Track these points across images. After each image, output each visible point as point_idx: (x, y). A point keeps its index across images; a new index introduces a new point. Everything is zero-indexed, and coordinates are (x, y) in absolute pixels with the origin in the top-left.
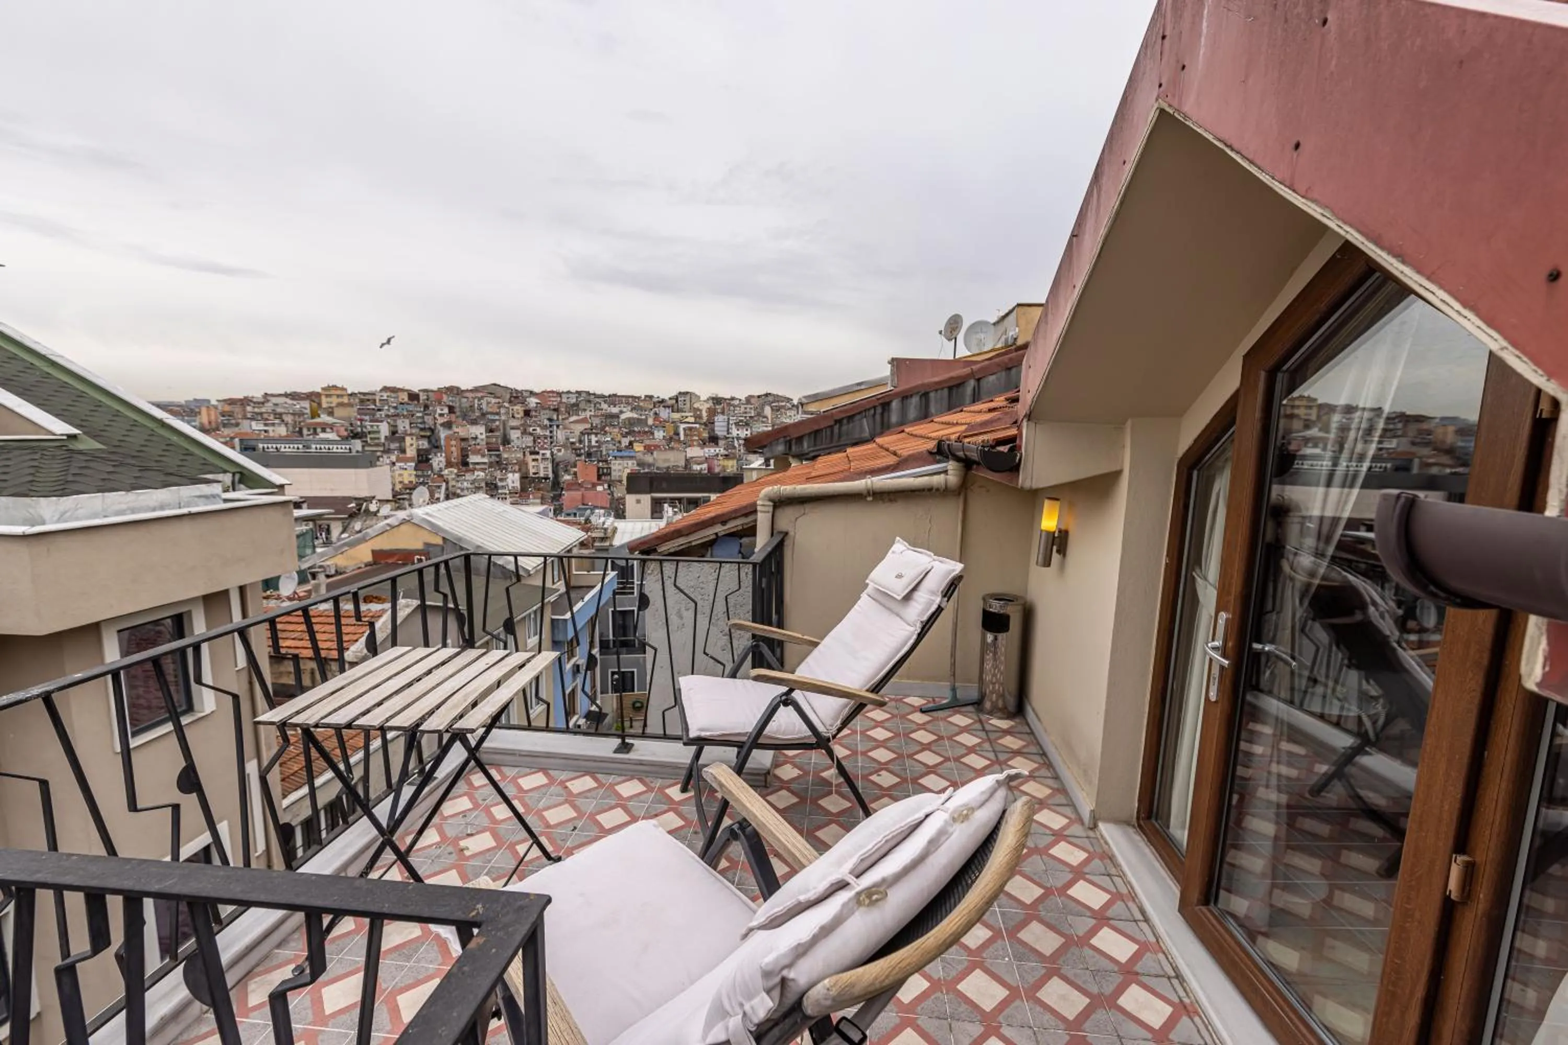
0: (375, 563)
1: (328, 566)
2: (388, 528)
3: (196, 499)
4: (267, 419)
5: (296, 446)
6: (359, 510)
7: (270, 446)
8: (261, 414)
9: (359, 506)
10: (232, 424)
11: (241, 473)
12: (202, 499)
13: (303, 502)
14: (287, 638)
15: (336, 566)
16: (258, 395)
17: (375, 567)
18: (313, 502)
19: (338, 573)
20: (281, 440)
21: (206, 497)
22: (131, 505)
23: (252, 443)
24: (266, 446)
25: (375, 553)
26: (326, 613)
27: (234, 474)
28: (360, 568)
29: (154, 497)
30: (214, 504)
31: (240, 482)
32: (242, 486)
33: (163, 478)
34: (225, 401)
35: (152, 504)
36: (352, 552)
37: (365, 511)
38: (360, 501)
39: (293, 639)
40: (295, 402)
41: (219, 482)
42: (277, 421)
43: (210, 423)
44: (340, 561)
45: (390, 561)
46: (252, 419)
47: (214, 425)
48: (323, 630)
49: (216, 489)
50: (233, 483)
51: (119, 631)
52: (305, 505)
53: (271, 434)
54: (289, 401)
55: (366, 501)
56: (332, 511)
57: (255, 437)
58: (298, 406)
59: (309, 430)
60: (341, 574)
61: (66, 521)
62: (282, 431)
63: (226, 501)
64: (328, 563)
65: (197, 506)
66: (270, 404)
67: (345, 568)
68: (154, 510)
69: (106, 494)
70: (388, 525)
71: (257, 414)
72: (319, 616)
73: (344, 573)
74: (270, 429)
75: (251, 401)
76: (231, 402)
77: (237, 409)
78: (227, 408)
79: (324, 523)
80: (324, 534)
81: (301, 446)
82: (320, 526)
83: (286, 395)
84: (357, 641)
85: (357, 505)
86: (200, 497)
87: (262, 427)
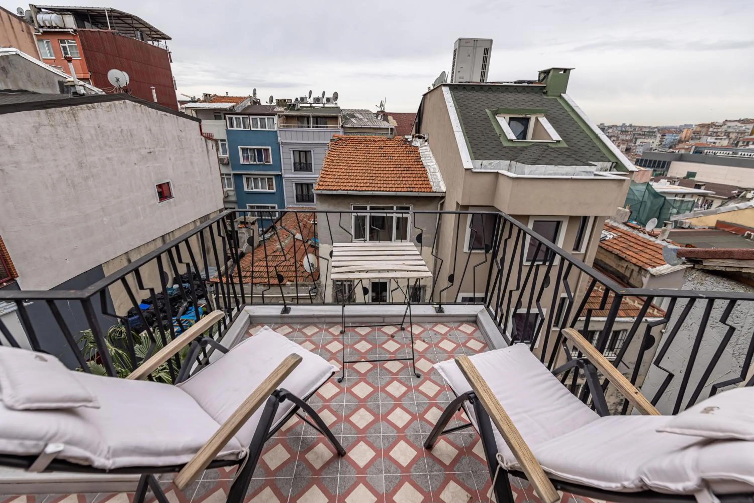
0: (716, 228)
1: (686, 222)
2: (736, 209)
3: (582, 173)
4: (719, 136)
5: (728, 152)
6: (738, 195)
7: (711, 151)
8: (717, 132)
9: (740, 193)
10: (697, 138)
11: (617, 163)
12: (585, 173)
13: (702, 185)
14: (631, 251)
15: (691, 223)
16: (720, 121)
17: (714, 230)
18: (709, 186)
19: (689, 227)
20: (722, 148)
21: (587, 172)
22: (555, 171)
23: (701, 149)
24: (709, 151)
25: (718, 222)
26: (657, 246)
27: (613, 163)
28: (704, 228)
29: (565, 169)
30: (589, 176)
31: (615, 167)
32: (615, 169)
33: (573, 161)
34: (699, 125)
35: (564, 172)
36: (704, 218)
37: (742, 197)
38: (741, 190)
39: (634, 252)
40: (743, 125)
41: (595, 166)
42: (725, 137)
43: (685, 137)
44: (694, 222)
45: (726, 230)
46: (711, 135)
47: (687, 138)
48: (649, 253)
49: (593, 169)
50: (611, 167)
51: (535, 221)
52: (703, 187)
53: (717, 145)
54: (739, 124)
55: (747, 191)
56: (714, 193)
57: (706, 146)
58: (744, 128)
59: (744, 142)
60: (691, 229)
61: (531, 175)
62: (725, 143)
63: (596, 175)
64: (687, 221)
65: (581, 175)
66: (726, 126)
67: (696, 226)
68: (563, 175)
69: (548, 166)
70: (737, 207)
71: (714, 132)
72: (653, 246)
73: (694, 228)
74: (718, 141)
75: (714, 125)
76: (702, 126)
77: (704, 130)
78: (699, 129)
79: (710, 199)
80: (706, 205)
81: (731, 153)
82: (707, 200)
83: (739, 121)
84: (663, 265)
85: (739, 192)
86: (584, 172)
87: (713, 140)
